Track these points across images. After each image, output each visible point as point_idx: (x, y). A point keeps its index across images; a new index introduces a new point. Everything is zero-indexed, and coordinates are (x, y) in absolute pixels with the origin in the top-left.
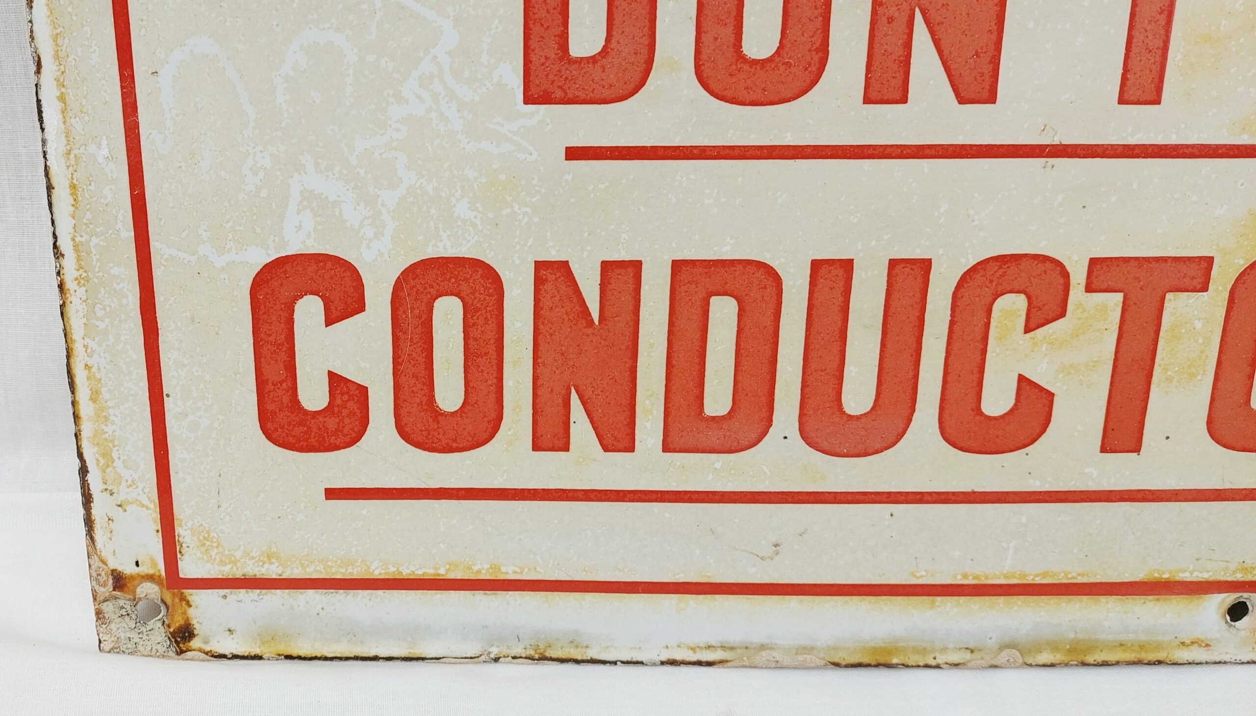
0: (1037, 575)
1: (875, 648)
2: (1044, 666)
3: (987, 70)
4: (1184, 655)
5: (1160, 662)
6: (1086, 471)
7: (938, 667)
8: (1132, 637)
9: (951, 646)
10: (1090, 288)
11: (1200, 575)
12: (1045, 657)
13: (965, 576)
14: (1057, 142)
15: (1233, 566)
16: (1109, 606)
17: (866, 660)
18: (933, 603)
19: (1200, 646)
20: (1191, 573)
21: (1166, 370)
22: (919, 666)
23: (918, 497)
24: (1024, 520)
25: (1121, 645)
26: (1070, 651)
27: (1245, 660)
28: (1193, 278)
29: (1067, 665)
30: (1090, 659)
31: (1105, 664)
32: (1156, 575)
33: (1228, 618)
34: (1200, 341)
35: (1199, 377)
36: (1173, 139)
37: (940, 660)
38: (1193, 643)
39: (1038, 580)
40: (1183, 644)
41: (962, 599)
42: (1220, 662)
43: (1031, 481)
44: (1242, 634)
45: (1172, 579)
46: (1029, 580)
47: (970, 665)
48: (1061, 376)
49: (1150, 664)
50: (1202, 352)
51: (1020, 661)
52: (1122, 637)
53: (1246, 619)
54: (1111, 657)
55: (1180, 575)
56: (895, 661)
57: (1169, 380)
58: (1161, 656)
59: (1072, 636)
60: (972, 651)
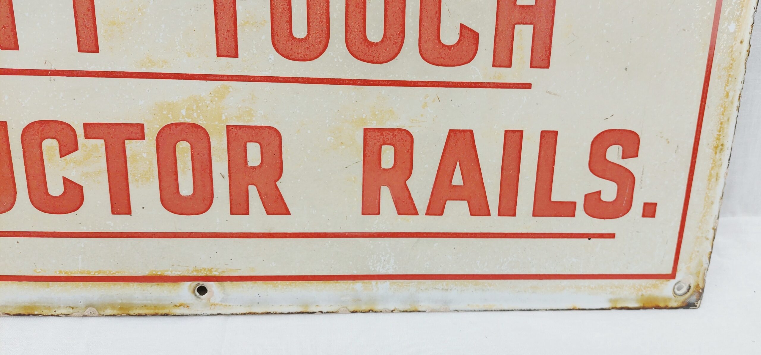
0: (96, 272)
1: (25, 306)
2: (110, 316)
3: (11, 34)
4: (178, 311)
5: (167, 315)
6: (108, 223)
7: (58, 316)
8: (149, 302)
9: (62, 306)
10: (87, 137)
11: (176, 273)
12: (109, 312)
13: (60, 272)
14: (53, 69)
15: (191, 269)
16: (135, 287)
17: (22, 312)
18: (48, 285)
19: (184, 307)
20: (171, 272)
21: (134, 176)
22: (49, 315)
23: (29, 234)
24: (83, 246)
25: (145, 306)
26: (121, 308)
27: (209, 313)
28: (136, 134)
29: (121, 316)
30: (131, 313)
31: (140, 315)
32: (154, 273)
33: (198, 294)
34: (148, 163)
35: (151, 180)
36: (110, 69)
37: (58, 312)
38: (180, 305)
39: (96, 275)
40: (176, 305)
41: (62, 283)
42: (196, 315)
43: (82, 227)
44: (204, 301)
45: (162, 275)
46: (92, 274)
47: (74, 314)
48: (83, 178)
49: (162, 315)
50: (150, 168)
51: (97, 313)
52: (145, 302)
53: (206, 294)
54: (143, 312)
55: (166, 273)
56: (36, 313)
57: (137, 181)
58: (166, 311)
59: (120, 301)
60: (73, 309)
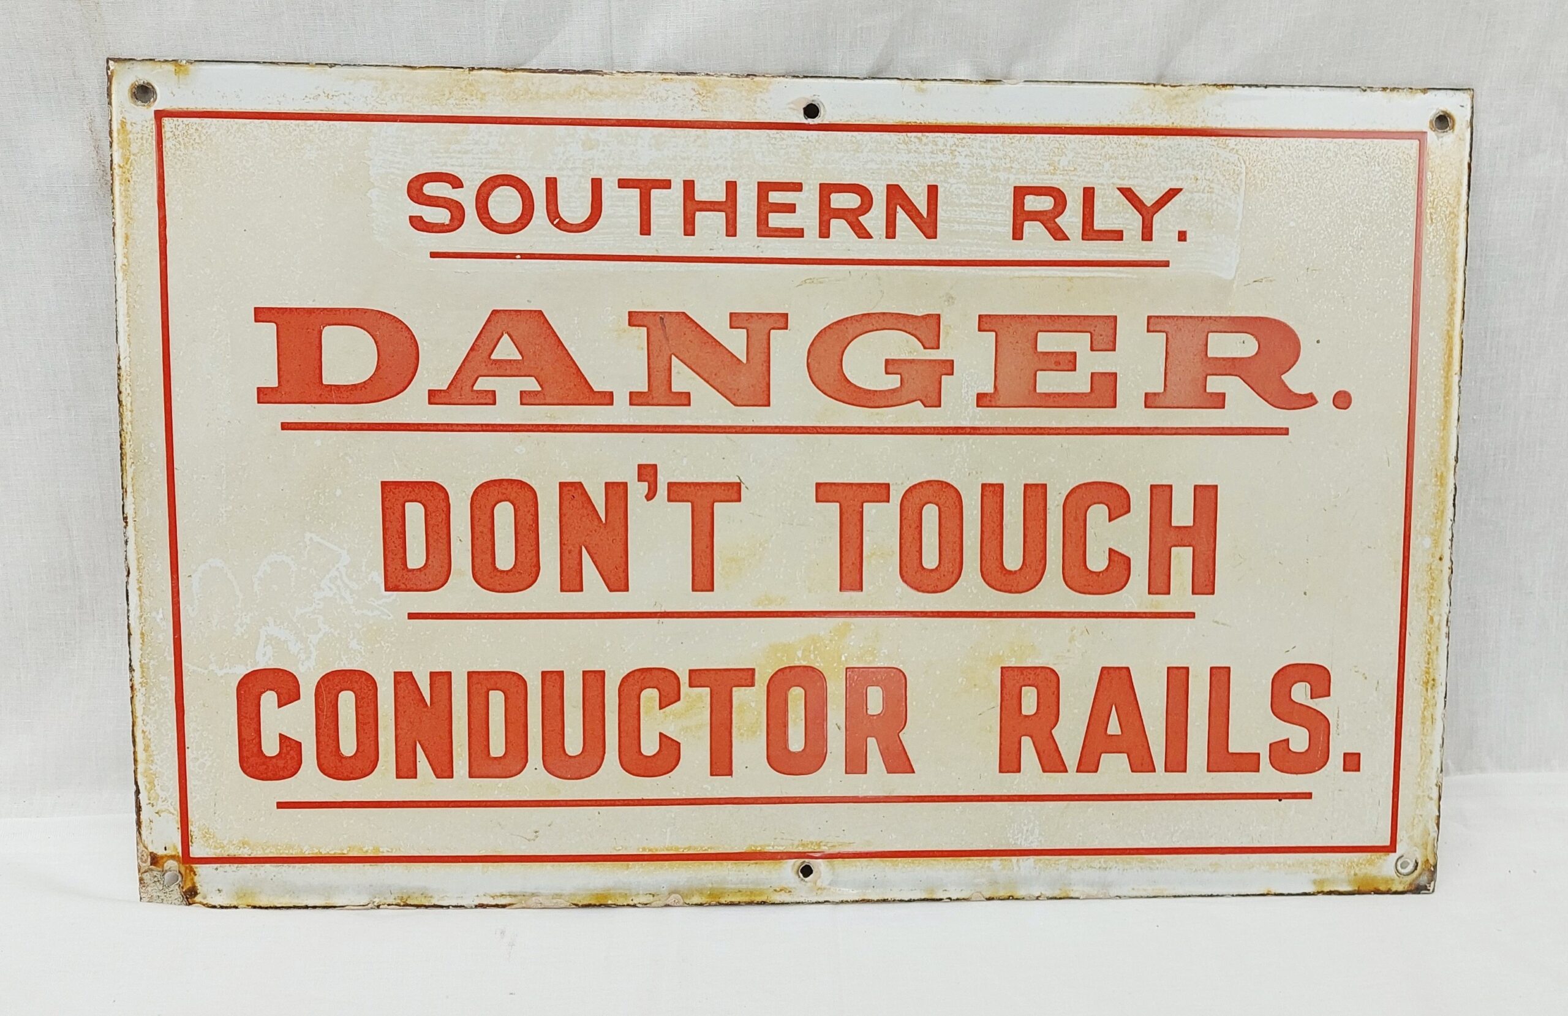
0: (685, 849)
1: (597, 894)
2: (697, 905)
3: (622, 575)
4: (777, 898)
5: (764, 903)
6: (704, 786)
7: (635, 906)
8: (745, 886)
9: (641, 892)
10: (691, 686)
11: (778, 848)
12: (696, 900)
13: (644, 849)
14: (663, 610)
15: (796, 843)
16: (729, 867)
17: (593, 902)
18: (628, 865)
19: (785, 892)
20: (773, 847)
21: (739, 729)
22: (624, 906)
23: (612, 802)
24: (673, 816)
25: (740, 891)
26: (710, 895)
27: (814, 901)
28: (746, 680)
29: (710, 905)
30: (723, 901)
31: (732, 904)
32: (753, 848)
33: (801, 875)
34: (756, 713)
35: (758, 733)
36: (724, 609)
37: (635, 902)
38: (781, 890)
39: (686, 852)
40: (775, 890)
41: (644, 863)
42: (799, 903)
43: (674, 793)
44: (809, 884)
45: (763, 851)
46: (680, 852)
47: (653, 904)
48: (682, 733)
49: (758, 904)
50: (757, 719)
51: (682, 901)
52: (740, 886)
53: (811, 876)
54: (736, 899)
55: (767, 848)
56: (610, 902)
57: (742, 735)
58: (764, 899)
59: (710, 886)
60: (653, 896)
